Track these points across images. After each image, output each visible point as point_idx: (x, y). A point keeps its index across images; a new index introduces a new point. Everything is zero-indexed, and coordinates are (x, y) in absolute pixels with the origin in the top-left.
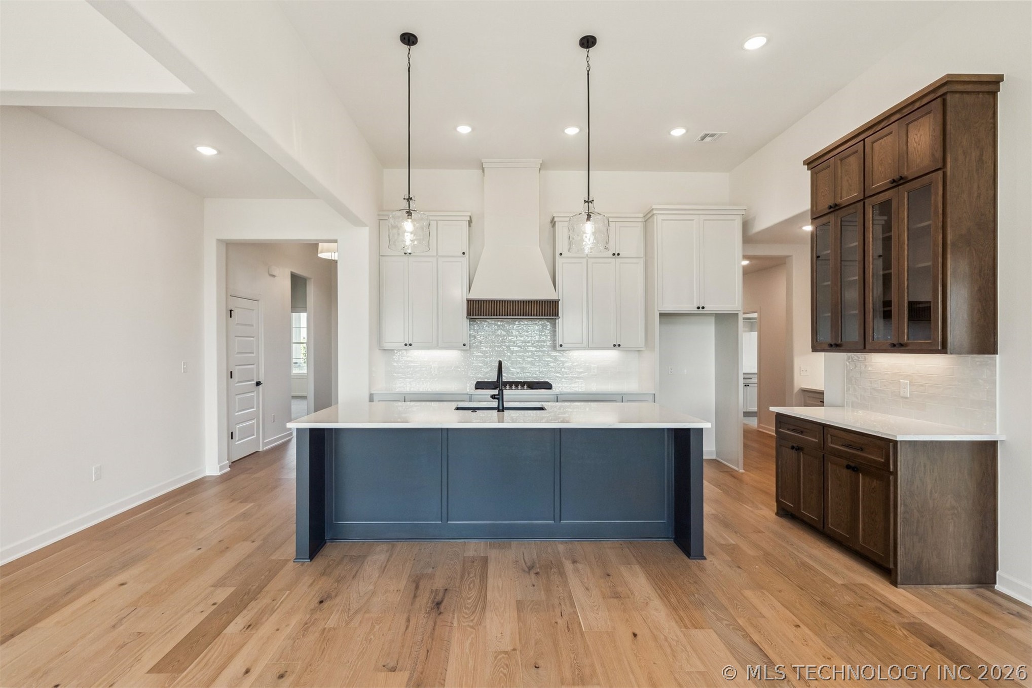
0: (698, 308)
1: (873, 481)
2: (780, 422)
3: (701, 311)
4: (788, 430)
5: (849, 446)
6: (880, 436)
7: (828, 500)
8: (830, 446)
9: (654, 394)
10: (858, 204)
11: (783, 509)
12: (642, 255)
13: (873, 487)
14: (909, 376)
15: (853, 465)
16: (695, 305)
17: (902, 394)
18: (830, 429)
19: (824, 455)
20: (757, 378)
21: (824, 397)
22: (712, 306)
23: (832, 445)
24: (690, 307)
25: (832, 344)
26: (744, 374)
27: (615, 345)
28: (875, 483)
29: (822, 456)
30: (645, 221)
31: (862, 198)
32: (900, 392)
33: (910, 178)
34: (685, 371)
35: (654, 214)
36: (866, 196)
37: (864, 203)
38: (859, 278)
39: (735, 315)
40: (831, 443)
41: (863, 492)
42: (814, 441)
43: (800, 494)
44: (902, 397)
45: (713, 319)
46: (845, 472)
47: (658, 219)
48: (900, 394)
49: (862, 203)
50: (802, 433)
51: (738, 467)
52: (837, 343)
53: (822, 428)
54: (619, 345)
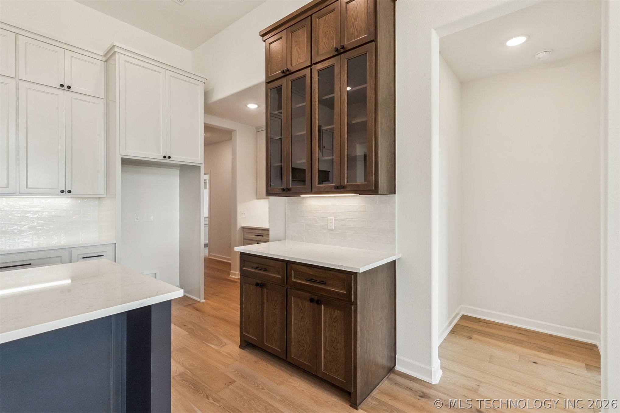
0: (165, 157)
1: (334, 312)
2: (244, 261)
3: (167, 161)
4: (253, 268)
5: (312, 280)
6: (343, 269)
7: (291, 332)
8: (293, 281)
9: (115, 244)
10: (307, 70)
11: (245, 341)
12: (102, 94)
13: (334, 316)
14: (334, 213)
15: (316, 298)
16: (161, 154)
17: (329, 228)
18: (293, 265)
19: (287, 289)
20: (208, 221)
21: (269, 233)
22: (177, 158)
23: (295, 280)
24: (155, 155)
25: (284, 188)
26: (205, 218)
27: (63, 192)
28: (337, 313)
29: (285, 290)
30: (106, 61)
31: (310, 64)
32: (327, 226)
33: (349, 48)
34: (152, 218)
35: (115, 52)
36: (313, 63)
37: (311, 70)
38: (306, 133)
39: (197, 168)
40: (294, 277)
41: (325, 322)
42: (278, 278)
43: (264, 328)
44: (329, 230)
45: (177, 172)
46: (307, 304)
47: (120, 59)
48: (327, 228)
49: (310, 68)
50: (265, 270)
51: (200, 298)
52: (289, 188)
53: (285, 264)
54: (70, 192)
